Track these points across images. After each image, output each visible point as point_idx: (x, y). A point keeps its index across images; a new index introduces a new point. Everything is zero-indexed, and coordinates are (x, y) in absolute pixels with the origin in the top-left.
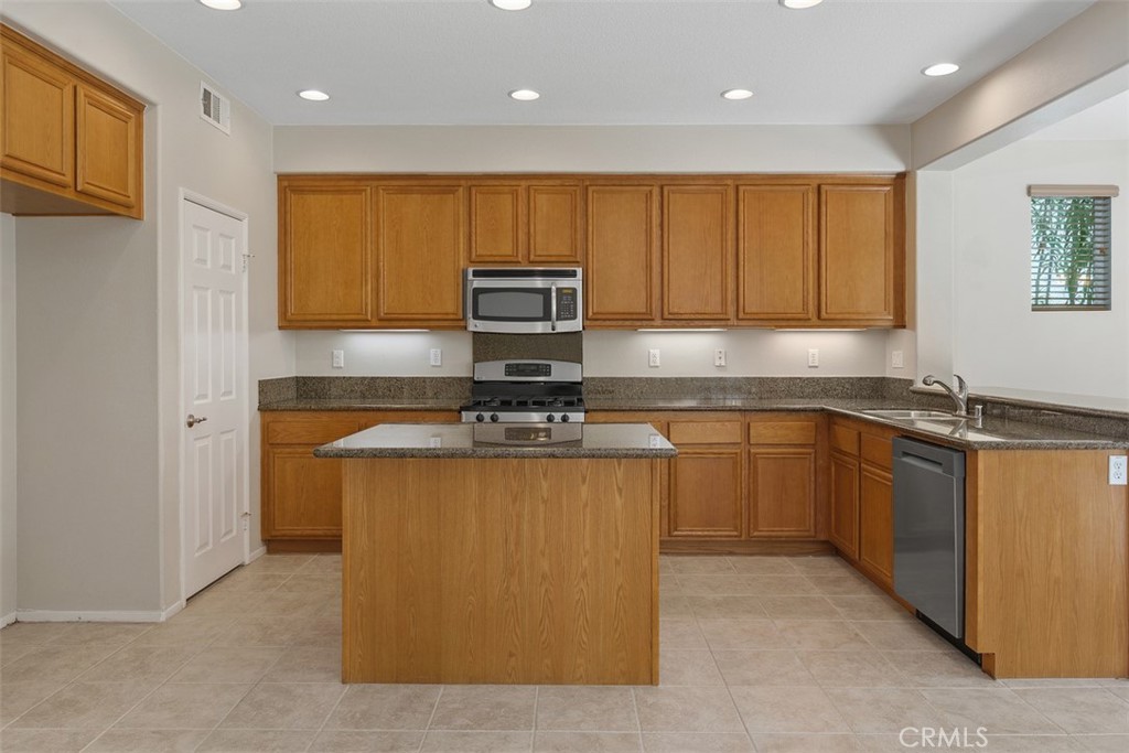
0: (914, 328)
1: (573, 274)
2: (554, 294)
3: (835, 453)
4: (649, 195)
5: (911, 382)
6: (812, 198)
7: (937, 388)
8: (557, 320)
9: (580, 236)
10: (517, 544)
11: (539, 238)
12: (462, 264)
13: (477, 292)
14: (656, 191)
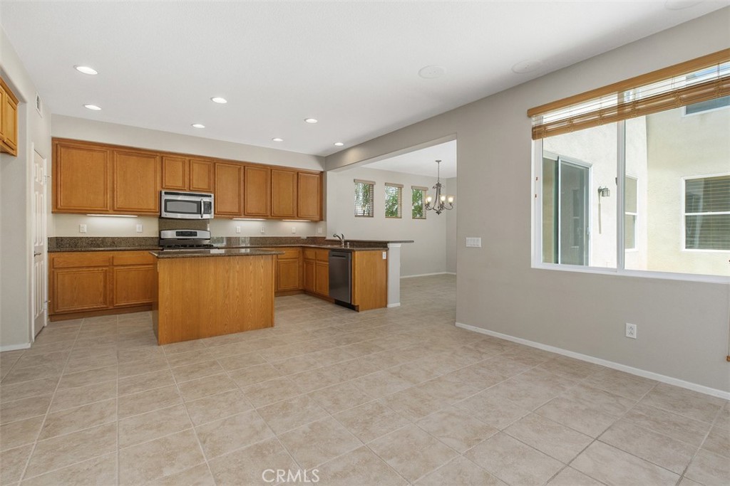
0: (326, 221)
1: (210, 196)
2: (202, 204)
3: (306, 260)
4: (240, 169)
5: (325, 238)
6: (296, 176)
7: (337, 239)
8: (204, 213)
9: (212, 181)
10: (228, 287)
11: (194, 181)
12: (159, 188)
13: (166, 201)
14: (242, 168)
